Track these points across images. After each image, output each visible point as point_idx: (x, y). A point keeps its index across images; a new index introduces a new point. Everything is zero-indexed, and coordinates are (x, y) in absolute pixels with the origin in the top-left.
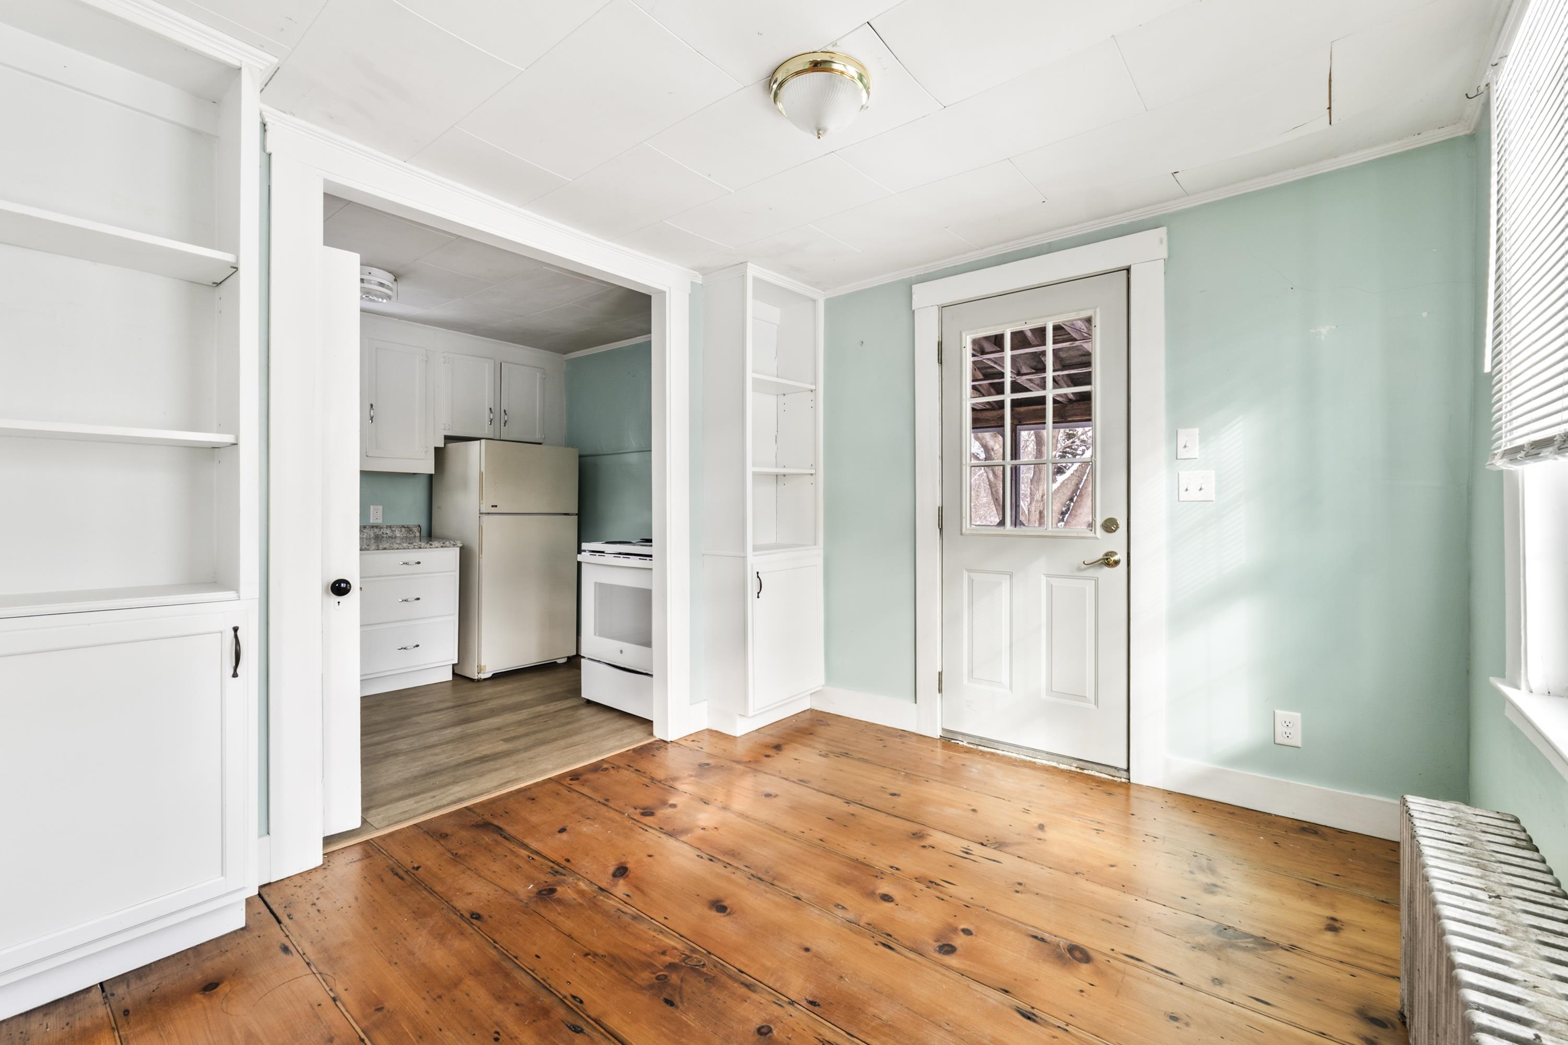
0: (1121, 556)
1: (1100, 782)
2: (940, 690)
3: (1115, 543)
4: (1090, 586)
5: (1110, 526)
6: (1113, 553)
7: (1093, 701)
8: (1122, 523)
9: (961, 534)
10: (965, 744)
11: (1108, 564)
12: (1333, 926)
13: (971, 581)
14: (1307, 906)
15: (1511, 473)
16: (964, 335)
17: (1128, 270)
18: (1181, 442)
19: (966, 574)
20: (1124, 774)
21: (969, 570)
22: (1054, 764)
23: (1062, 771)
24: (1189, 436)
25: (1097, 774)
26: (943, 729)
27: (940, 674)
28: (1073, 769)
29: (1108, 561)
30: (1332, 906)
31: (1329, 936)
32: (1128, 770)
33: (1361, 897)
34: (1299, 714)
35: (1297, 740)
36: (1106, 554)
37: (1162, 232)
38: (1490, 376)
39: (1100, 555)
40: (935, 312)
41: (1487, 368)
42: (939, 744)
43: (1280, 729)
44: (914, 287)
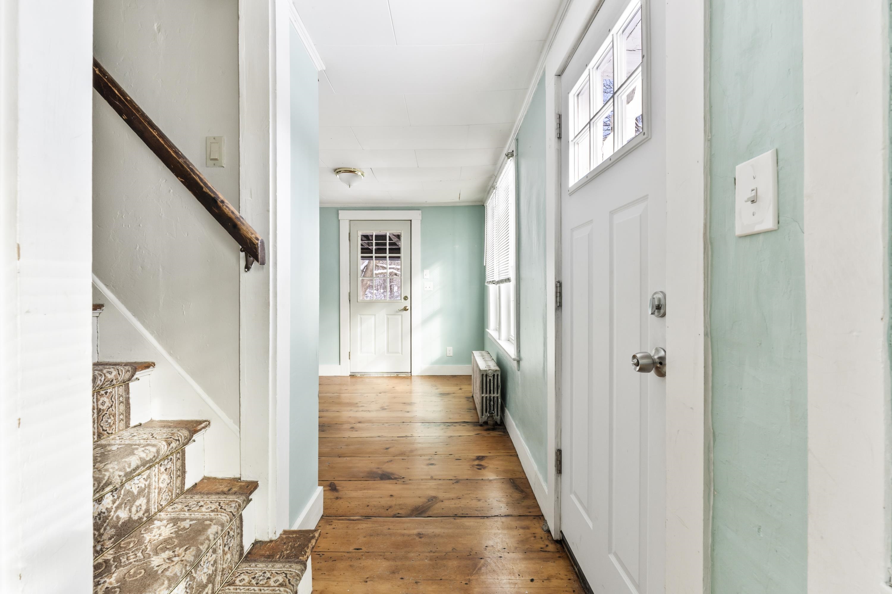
0: (409, 307)
1: (404, 377)
2: (349, 359)
3: (407, 303)
4: (400, 317)
5: (406, 298)
6: (407, 307)
7: (401, 353)
8: (409, 297)
9: (357, 302)
10: (359, 376)
11: (405, 310)
12: (461, 389)
13: (361, 319)
14: (456, 387)
15: (487, 286)
16: (358, 232)
17: (411, 221)
18: (425, 274)
19: (359, 316)
20: (410, 374)
21: (360, 315)
22: (389, 375)
23: (392, 377)
24: (426, 272)
25: (402, 375)
26: (351, 372)
27: (349, 352)
28: (395, 375)
29: (405, 309)
30: (460, 386)
31: (460, 390)
32: (411, 372)
33: (465, 384)
34: (452, 348)
35: (451, 355)
36: (405, 307)
37: (420, 211)
38: (485, 266)
39: (403, 308)
40: (348, 222)
41: (485, 265)
42: (349, 377)
43: (448, 352)
44: (339, 211)
